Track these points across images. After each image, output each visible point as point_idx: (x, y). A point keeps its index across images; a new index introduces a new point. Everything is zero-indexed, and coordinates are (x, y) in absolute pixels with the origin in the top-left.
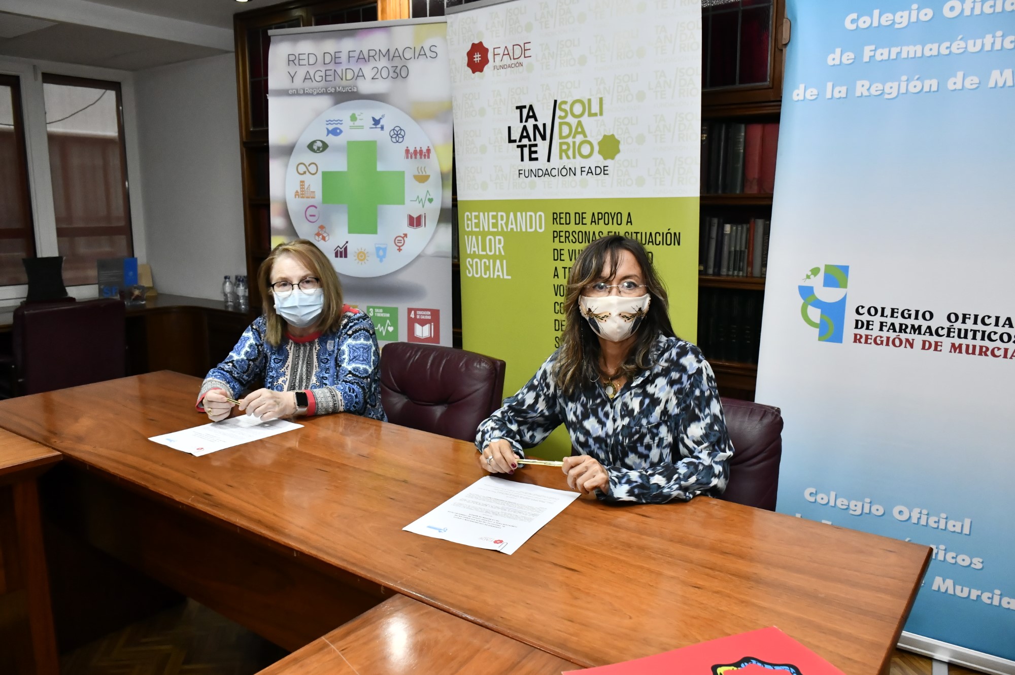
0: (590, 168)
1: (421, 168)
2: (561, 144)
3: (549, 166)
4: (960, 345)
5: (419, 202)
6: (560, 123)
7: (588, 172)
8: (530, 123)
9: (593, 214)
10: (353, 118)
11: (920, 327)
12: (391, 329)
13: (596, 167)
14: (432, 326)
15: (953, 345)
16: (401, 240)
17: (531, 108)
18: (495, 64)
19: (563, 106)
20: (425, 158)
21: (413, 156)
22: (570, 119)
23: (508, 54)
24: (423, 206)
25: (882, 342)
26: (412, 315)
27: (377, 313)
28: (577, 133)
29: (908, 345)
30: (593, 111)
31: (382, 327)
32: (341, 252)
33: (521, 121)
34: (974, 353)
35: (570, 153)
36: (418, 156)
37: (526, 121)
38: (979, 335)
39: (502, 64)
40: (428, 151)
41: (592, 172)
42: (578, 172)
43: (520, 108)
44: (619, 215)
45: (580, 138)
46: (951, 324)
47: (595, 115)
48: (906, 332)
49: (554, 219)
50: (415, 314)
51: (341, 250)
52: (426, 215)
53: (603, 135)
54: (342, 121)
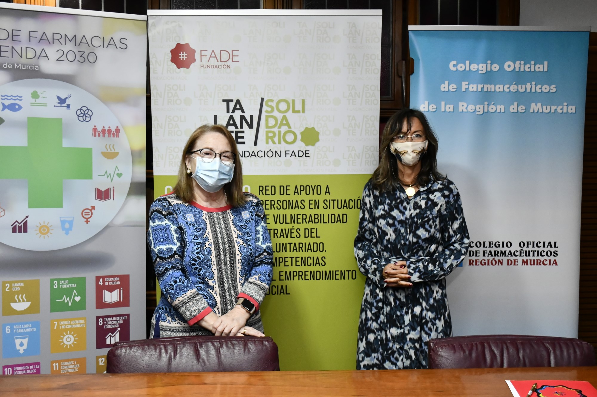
0: (293, 151)
1: (110, 145)
2: (267, 133)
3: (256, 149)
4: (527, 260)
5: (108, 177)
6: (266, 116)
7: (292, 155)
8: (237, 115)
9: (296, 187)
10: (35, 95)
11: (505, 251)
12: (78, 299)
13: (298, 151)
14: (122, 291)
15: (523, 260)
16: (89, 213)
17: (238, 102)
18: (201, 63)
19: (270, 103)
20: (114, 136)
21: (101, 134)
22: (276, 113)
23: (216, 57)
24: (112, 181)
25: (485, 263)
26: (101, 283)
27: (62, 284)
28: (282, 124)
29: (500, 264)
30: (296, 109)
31: (68, 298)
32: (20, 228)
33: (228, 112)
34: (534, 264)
35: (276, 139)
36: (107, 134)
37: (233, 112)
38: (536, 253)
39: (209, 64)
40: (118, 130)
41: (295, 155)
42: (283, 154)
43: (228, 102)
44: (319, 187)
45: (284, 129)
46: (521, 248)
47: (298, 112)
48: (498, 256)
49: (260, 191)
50: (104, 282)
51: (20, 225)
52: (115, 188)
53: (305, 127)
54: (21, 97)
